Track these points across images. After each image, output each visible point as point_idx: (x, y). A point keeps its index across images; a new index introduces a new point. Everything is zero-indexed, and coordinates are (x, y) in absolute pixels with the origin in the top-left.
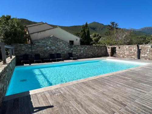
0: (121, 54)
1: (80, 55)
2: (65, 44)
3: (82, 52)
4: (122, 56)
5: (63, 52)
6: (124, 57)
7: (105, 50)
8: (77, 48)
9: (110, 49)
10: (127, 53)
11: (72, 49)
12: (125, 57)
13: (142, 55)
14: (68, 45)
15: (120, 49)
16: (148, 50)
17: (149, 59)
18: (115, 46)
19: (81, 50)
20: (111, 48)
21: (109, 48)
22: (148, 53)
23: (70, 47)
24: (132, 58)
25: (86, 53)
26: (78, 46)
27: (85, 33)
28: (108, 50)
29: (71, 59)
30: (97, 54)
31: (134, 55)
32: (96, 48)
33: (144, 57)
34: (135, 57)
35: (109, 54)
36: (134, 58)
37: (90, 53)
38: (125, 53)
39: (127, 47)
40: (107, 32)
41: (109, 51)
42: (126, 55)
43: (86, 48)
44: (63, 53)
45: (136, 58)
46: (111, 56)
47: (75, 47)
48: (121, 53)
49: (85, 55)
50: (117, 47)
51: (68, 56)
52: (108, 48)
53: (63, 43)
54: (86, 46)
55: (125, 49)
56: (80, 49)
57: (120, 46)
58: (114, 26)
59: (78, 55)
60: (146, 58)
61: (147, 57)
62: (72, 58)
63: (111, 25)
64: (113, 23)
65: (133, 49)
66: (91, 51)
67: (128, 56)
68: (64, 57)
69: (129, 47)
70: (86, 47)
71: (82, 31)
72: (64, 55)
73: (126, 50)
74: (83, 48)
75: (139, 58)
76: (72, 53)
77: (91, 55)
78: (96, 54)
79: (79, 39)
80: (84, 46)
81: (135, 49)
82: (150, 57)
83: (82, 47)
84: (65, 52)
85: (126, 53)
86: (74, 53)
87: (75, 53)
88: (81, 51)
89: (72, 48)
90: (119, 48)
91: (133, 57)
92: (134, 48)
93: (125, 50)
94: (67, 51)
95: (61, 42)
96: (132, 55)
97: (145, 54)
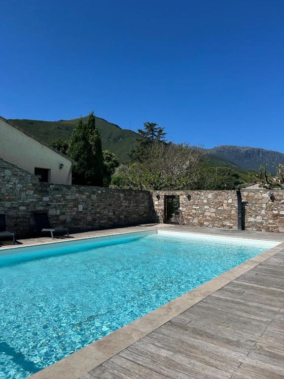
0: (195, 215)
1: (74, 219)
2: (22, 179)
3: (81, 208)
4: (196, 221)
5: (15, 208)
6: (201, 224)
7: (146, 204)
8: (64, 196)
9: (162, 201)
10: (210, 212)
11: (46, 199)
12: (205, 223)
13: (250, 219)
14: (34, 185)
15: (189, 200)
16: (264, 206)
17: (268, 229)
18: (178, 193)
19: (76, 203)
20: (165, 196)
21: (158, 197)
22: (263, 212)
23: (41, 191)
24: (224, 226)
25: (93, 211)
26: (68, 187)
27: (87, 146)
28: (156, 203)
29: (47, 235)
30: (125, 217)
31: (229, 218)
32: (122, 195)
33: (254, 225)
34: (233, 223)
35: (160, 214)
36: (231, 227)
37: (106, 212)
38: (206, 214)
39: (210, 196)
40: (136, 149)
41: (159, 205)
42: (208, 218)
43: (94, 197)
44: (12, 213)
45: (235, 228)
46: (165, 223)
47: (57, 189)
48: (194, 211)
49: (89, 218)
50: (181, 195)
51: (32, 222)
52: (155, 198)
53: (14, 175)
54: (94, 188)
55: (205, 201)
56: (74, 197)
57: (190, 193)
58: (153, 134)
59: (69, 219)
60: (259, 227)
61: (262, 223)
62: (52, 230)
63: (146, 131)
64: (151, 127)
65: (225, 202)
66: (110, 205)
67: (213, 220)
68: (16, 225)
69: (216, 197)
70: (94, 193)
71: (77, 140)
72: (18, 218)
73: (208, 204)
74: (84, 197)
75: (243, 227)
76: (48, 211)
77: (110, 219)
78: (122, 216)
79: (68, 164)
80: (87, 190)
81: (230, 201)
82: (270, 224)
83: (81, 192)
84: (22, 208)
85: (209, 214)
86: (52, 212)
87: (58, 212)
88: (76, 206)
89: (46, 193)
90: (189, 197)
91: (228, 223)
92: (229, 199)
93: (205, 204)
94: (28, 205)
95: (8, 172)
96: (225, 219)
97: (256, 216)
